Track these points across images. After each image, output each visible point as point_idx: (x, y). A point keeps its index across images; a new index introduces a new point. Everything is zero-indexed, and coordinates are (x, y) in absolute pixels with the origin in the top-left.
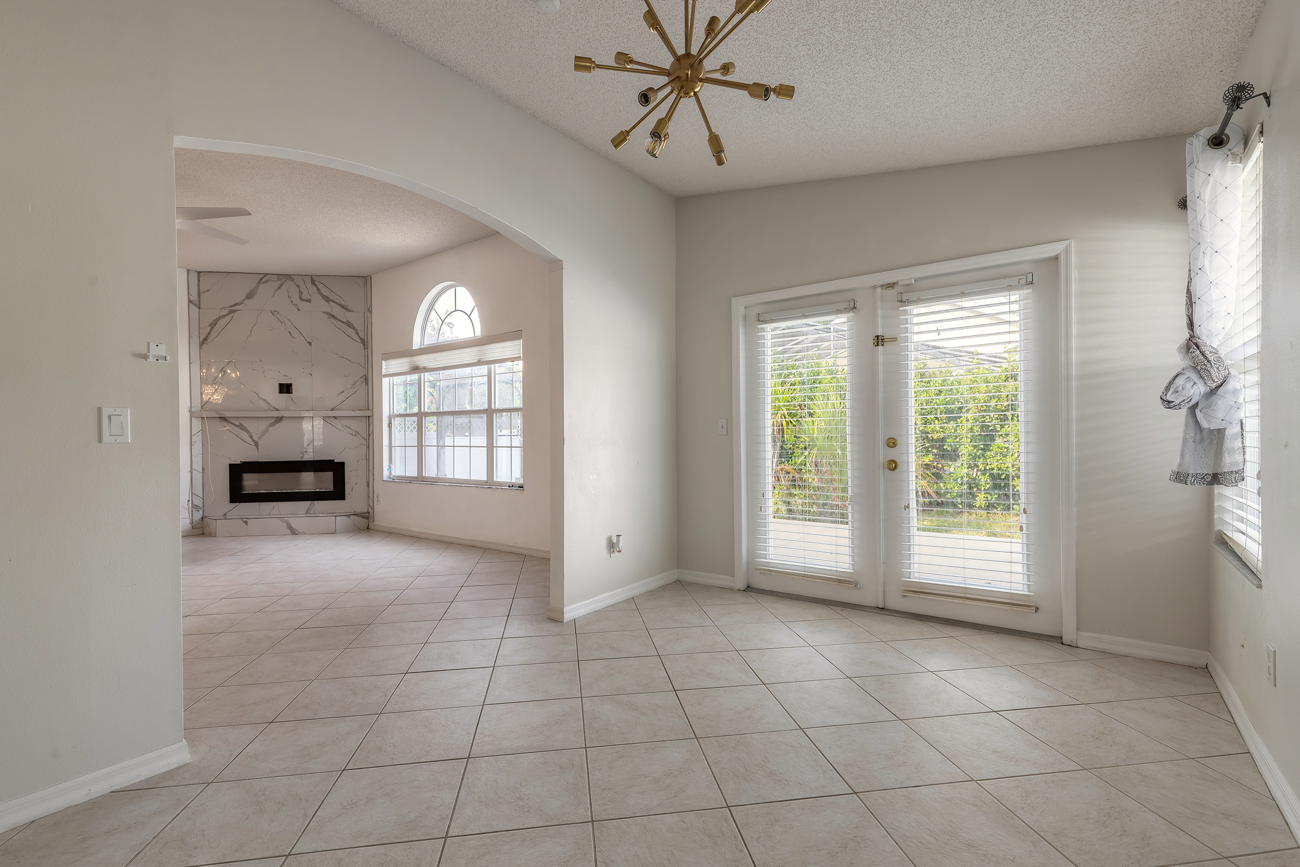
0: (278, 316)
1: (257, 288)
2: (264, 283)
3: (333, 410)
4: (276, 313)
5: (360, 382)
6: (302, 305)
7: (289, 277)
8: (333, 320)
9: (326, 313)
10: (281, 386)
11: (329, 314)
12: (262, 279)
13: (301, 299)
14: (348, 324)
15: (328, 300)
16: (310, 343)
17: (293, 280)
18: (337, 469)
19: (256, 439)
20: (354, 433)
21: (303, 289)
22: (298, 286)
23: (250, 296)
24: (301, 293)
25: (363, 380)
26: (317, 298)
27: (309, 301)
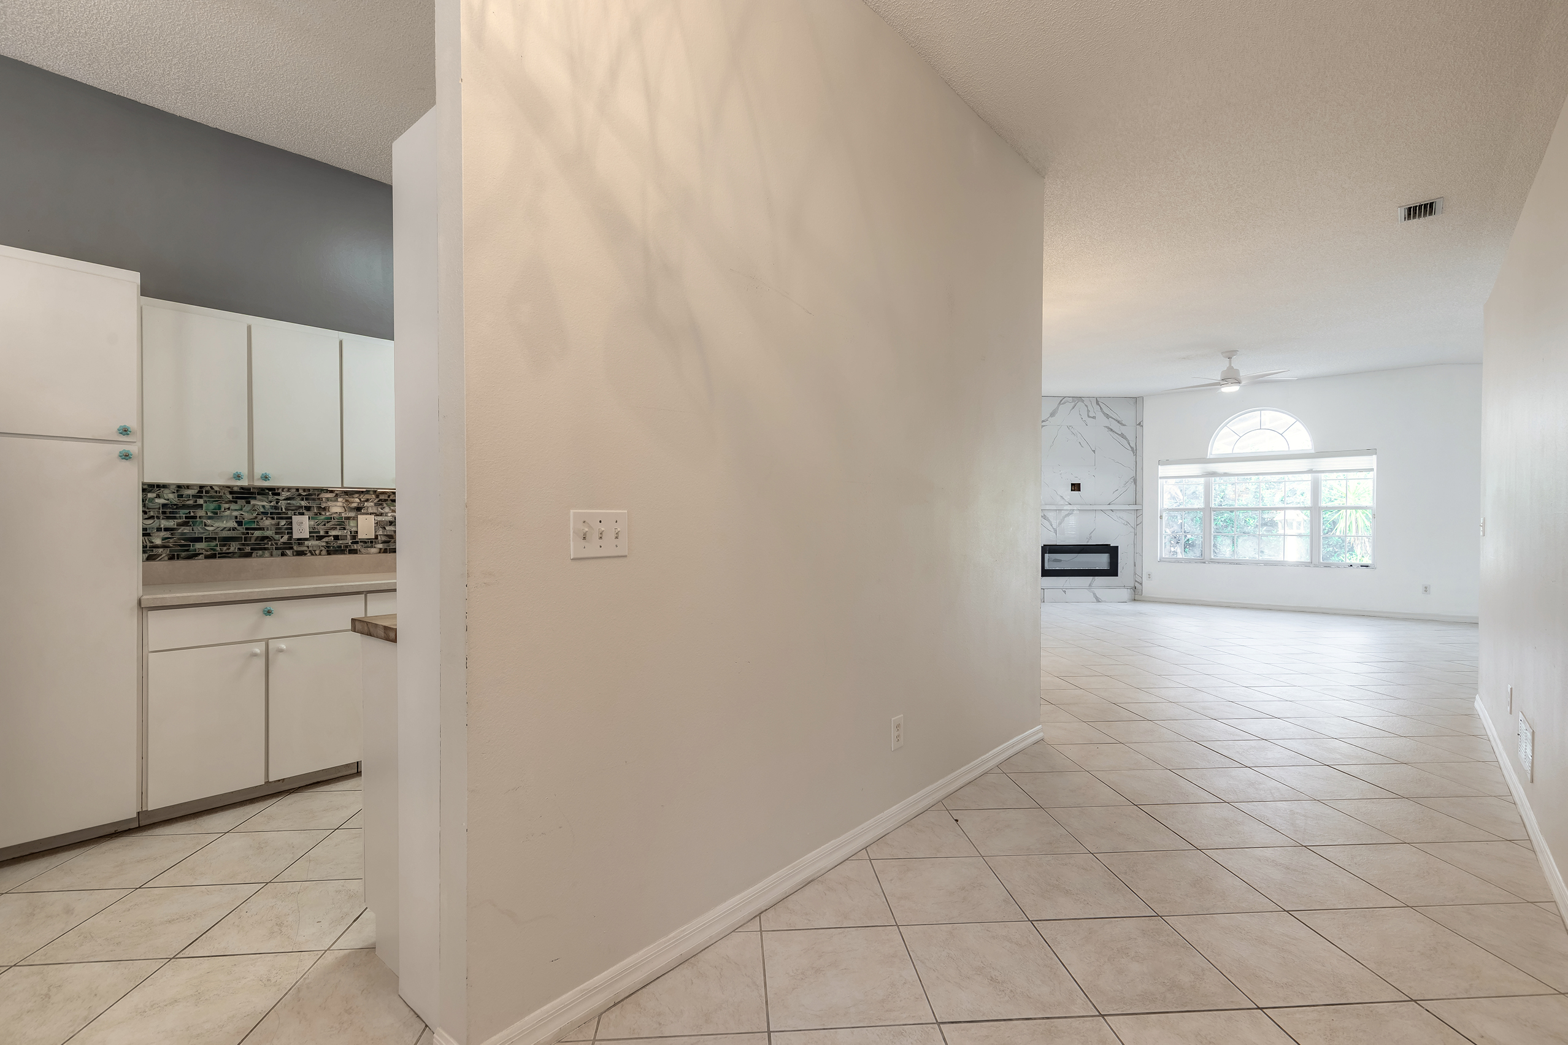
0: (1072, 430)
1: (1058, 408)
2: (1063, 404)
3: (1109, 504)
4: (1071, 428)
5: (1130, 482)
6: (1089, 421)
7: (1080, 399)
8: (1111, 433)
9: (1106, 427)
10: (1073, 485)
11: (1108, 428)
12: (1061, 401)
13: (1089, 416)
14: (1122, 436)
15: (1108, 416)
16: (1094, 451)
17: (1083, 401)
18: (1112, 551)
19: (1055, 526)
20: (1126, 523)
21: (1090, 408)
22: (1086, 406)
23: (1052, 415)
24: (1088, 411)
25: (1132, 480)
26: (1100, 415)
27: (1094, 418)
